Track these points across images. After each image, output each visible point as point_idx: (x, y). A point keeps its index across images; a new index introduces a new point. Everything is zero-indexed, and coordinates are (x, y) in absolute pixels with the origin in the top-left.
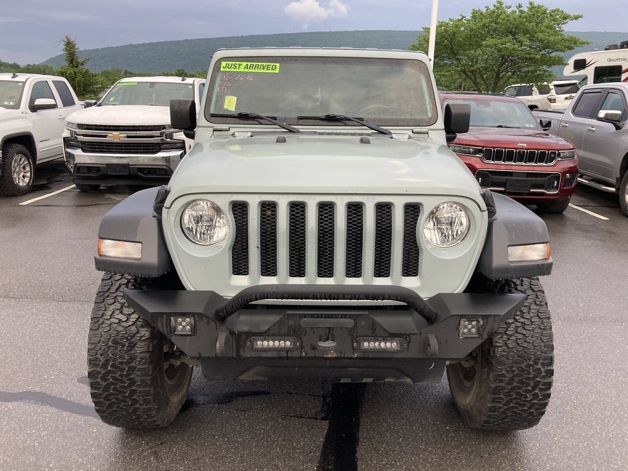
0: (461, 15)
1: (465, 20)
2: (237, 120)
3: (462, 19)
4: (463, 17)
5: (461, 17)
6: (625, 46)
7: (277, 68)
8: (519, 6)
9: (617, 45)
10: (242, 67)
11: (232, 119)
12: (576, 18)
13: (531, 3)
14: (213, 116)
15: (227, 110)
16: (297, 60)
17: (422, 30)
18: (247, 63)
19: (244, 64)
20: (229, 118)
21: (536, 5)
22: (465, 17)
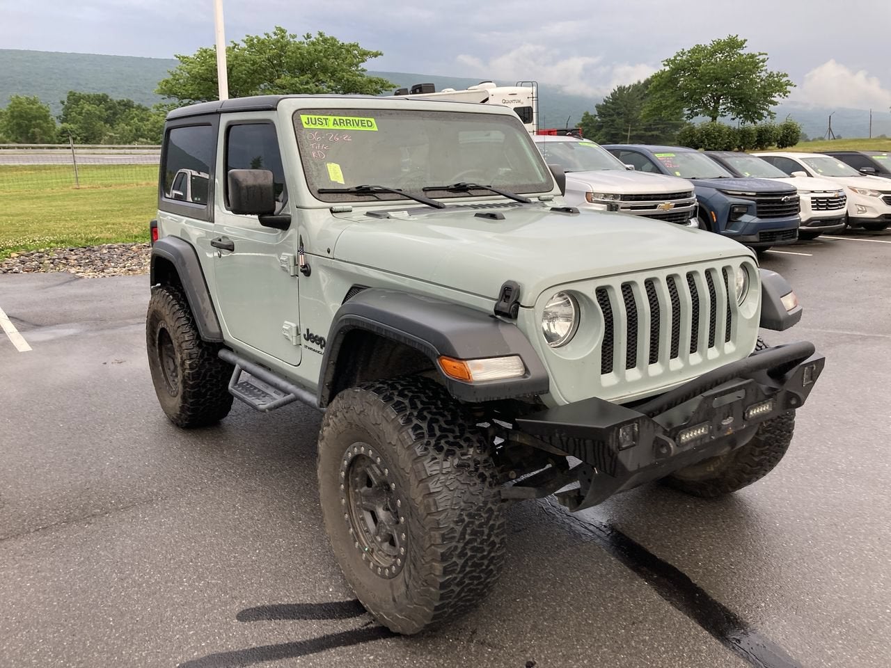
0: (232, 42)
1: (238, 49)
2: (355, 197)
3: (234, 48)
4: (236, 45)
5: (232, 45)
6: (418, 91)
7: (372, 125)
8: (308, 36)
9: (407, 89)
10: (330, 123)
11: (348, 195)
12: (376, 55)
13: (321, 34)
14: (321, 192)
15: (335, 183)
16: (391, 114)
17: (175, 58)
18: (335, 117)
19: (331, 118)
20: (344, 195)
21: (327, 36)
22: (239, 45)
